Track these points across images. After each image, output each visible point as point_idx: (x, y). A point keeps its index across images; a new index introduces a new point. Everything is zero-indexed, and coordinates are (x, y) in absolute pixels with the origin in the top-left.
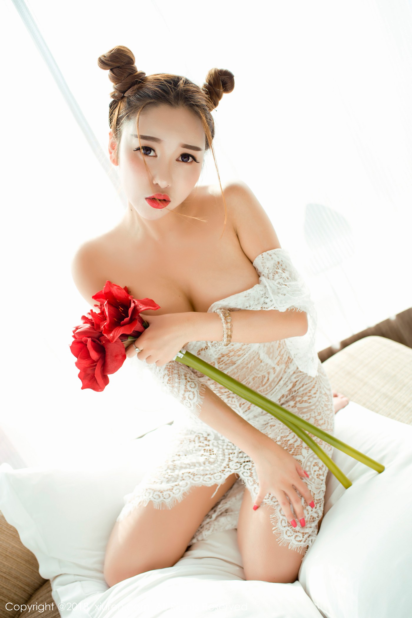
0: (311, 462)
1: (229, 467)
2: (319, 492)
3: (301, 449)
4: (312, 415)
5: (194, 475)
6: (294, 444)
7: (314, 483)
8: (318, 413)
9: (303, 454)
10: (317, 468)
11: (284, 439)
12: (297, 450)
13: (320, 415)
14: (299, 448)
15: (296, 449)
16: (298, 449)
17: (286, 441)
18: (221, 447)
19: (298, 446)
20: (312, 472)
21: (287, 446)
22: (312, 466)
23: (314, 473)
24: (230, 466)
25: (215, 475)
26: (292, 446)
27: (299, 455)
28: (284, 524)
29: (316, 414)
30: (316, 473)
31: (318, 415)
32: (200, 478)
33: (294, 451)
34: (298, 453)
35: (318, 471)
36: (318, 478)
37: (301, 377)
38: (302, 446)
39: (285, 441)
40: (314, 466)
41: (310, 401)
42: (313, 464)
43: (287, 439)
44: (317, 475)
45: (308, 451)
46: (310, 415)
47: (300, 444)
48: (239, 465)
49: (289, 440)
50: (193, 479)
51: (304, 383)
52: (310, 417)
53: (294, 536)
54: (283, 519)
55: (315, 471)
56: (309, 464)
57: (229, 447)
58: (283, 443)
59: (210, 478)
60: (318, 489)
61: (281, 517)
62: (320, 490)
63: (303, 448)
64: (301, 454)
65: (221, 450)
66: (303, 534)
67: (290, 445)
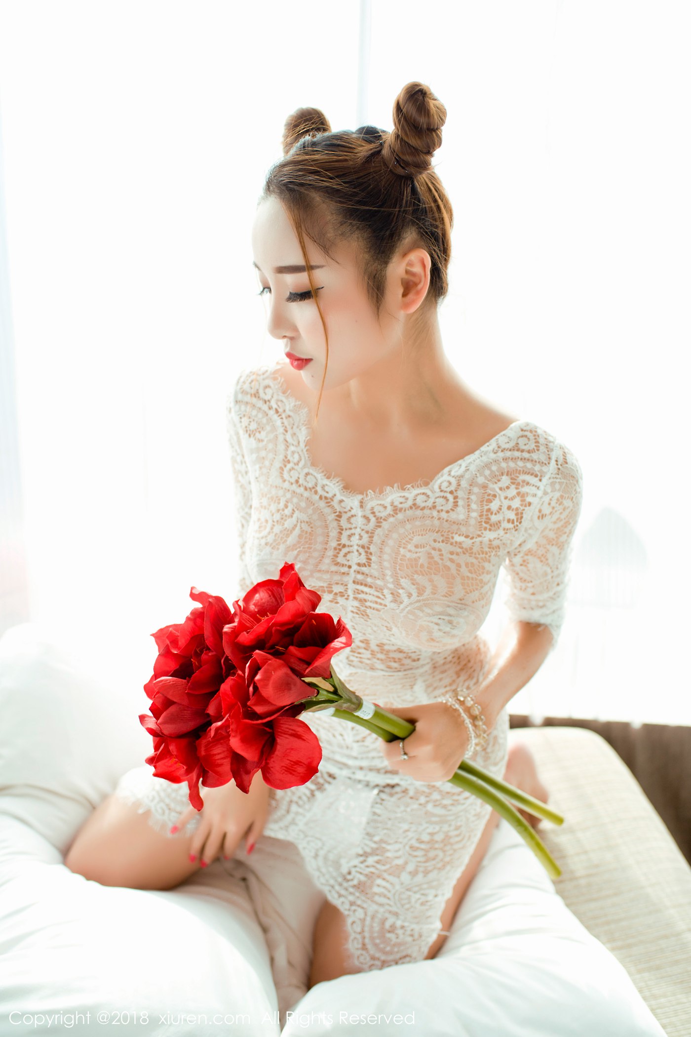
11: (384, 845)
14: (398, 869)
28: (357, 946)
41: (450, 808)
54: (355, 938)
61: (353, 935)
63: (405, 870)
64: (399, 877)
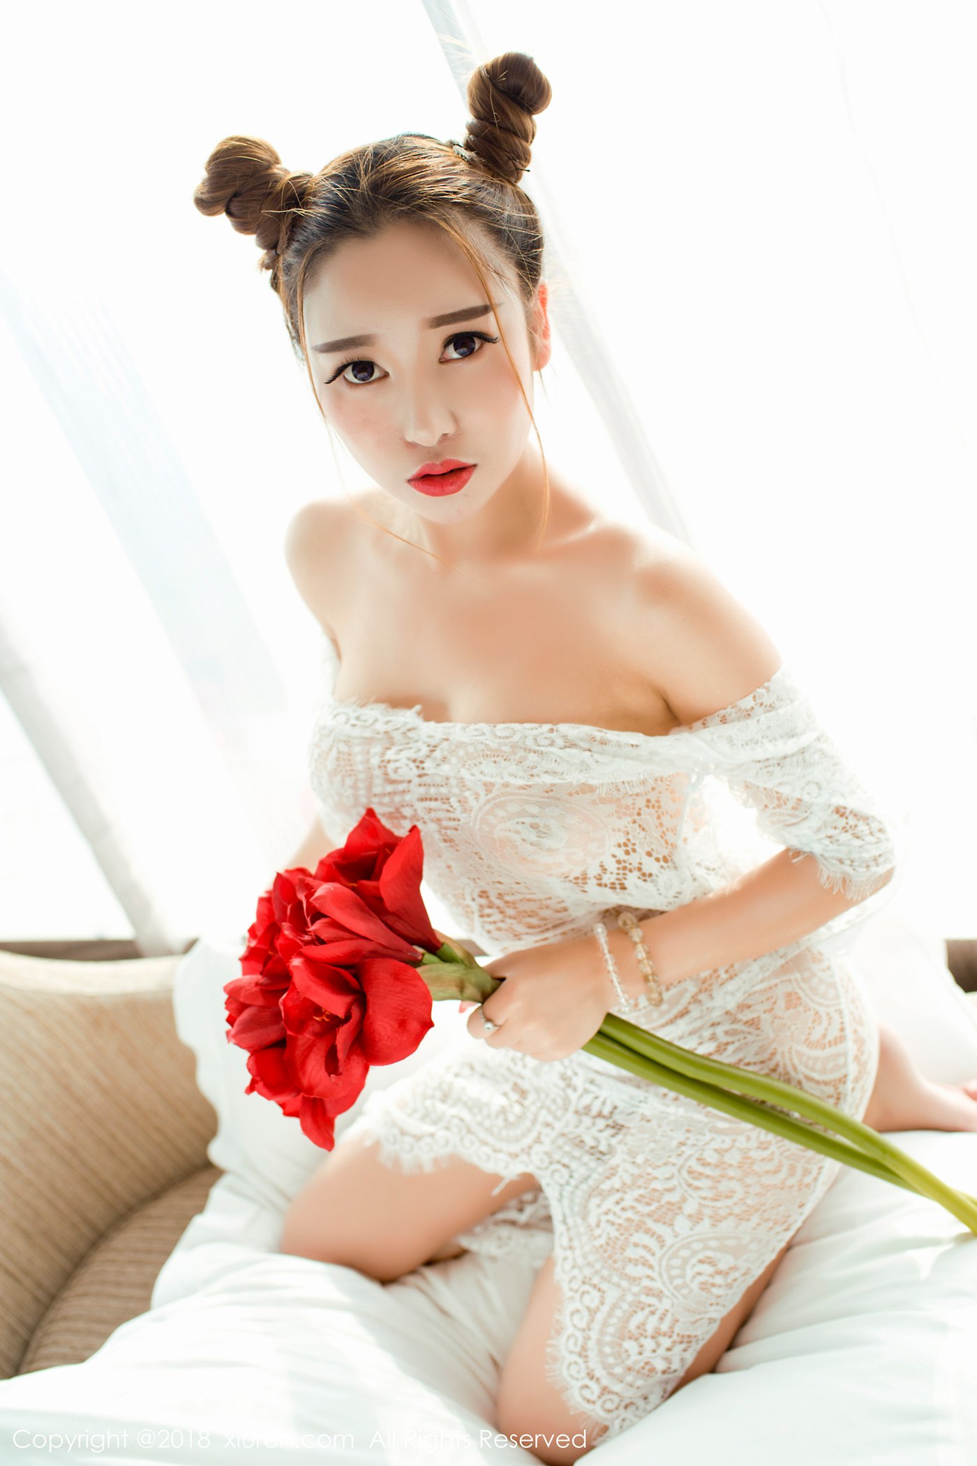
0: (694, 1253)
1: (529, 1154)
2: (696, 1321)
3: (677, 1214)
4: (738, 1144)
5: (469, 1131)
6: (662, 1194)
7: (685, 1297)
8: (762, 1143)
9: (677, 1227)
10: (707, 1269)
11: (649, 1170)
12: (664, 1210)
13: (765, 1149)
14: (672, 1210)
15: (663, 1206)
16: (669, 1210)
17: (649, 1177)
18: (543, 1096)
19: (669, 1203)
20: (689, 1273)
21: (646, 1188)
22: (694, 1261)
23: (694, 1277)
24: (533, 1152)
25: (501, 1156)
26: (657, 1194)
27: (664, 1223)
28: (572, 1348)
29: (753, 1144)
30: (701, 1279)
31: (758, 1148)
32: (472, 1143)
33: (657, 1208)
34: (665, 1218)
35: (711, 1276)
36: (702, 1289)
37: (741, 1036)
38: (680, 1208)
39: (649, 1174)
40: (701, 1262)
42: (700, 1256)
43: (656, 1173)
44: (702, 1283)
45: (694, 1226)
46: (734, 1141)
47: (678, 1202)
48: (547, 1160)
49: (656, 1178)
50: (462, 1139)
51: (745, 1057)
52: (733, 1146)
53: (580, 1384)
54: (573, 1335)
55: (699, 1274)
56: (685, 1253)
57: (553, 1108)
58: (642, 1177)
59: (489, 1158)
60: (694, 1312)
61: (570, 1330)
62: (701, 1316)
63: (682, 1212)
64: (671, 1225)
65: (539, 1104)
66: (605, 1390)
67: (655, 1190)
